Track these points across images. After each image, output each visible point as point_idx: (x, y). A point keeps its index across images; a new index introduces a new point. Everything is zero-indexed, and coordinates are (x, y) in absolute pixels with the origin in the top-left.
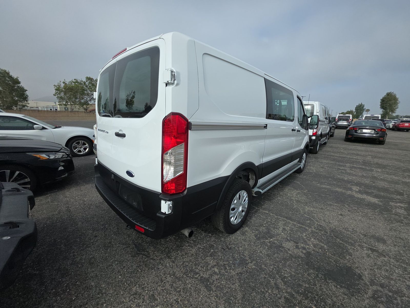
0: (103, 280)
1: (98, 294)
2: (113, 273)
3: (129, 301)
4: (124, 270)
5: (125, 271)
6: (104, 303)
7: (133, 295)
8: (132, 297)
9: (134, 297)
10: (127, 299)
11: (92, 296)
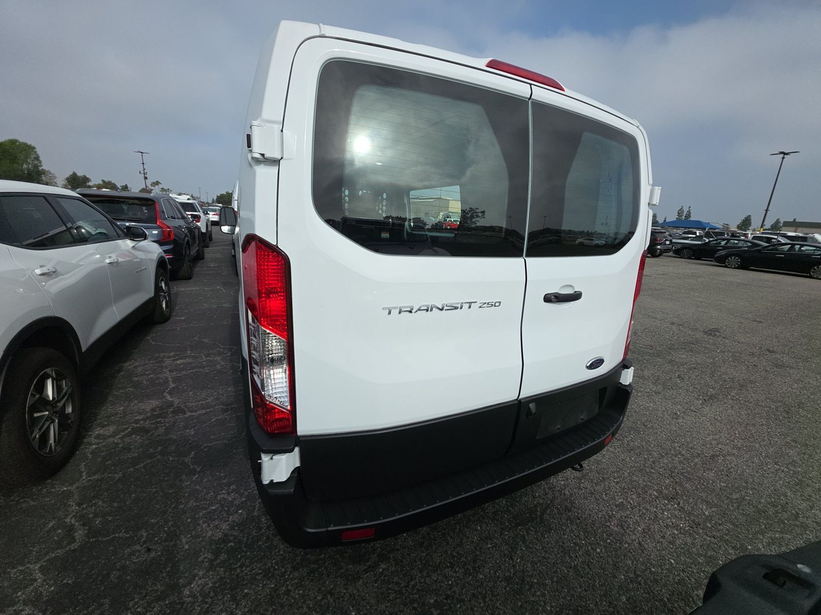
0: (611, 580)
1: (640, 583)
2: (592, 563)
3: (636, 535)
4: (583, 544)
5: (583, 542)
6: (650, 571)
7: (624, 529)
8: (628, 531)
9: (627, 528)
10: (634, 537)
11: (646, 594)
